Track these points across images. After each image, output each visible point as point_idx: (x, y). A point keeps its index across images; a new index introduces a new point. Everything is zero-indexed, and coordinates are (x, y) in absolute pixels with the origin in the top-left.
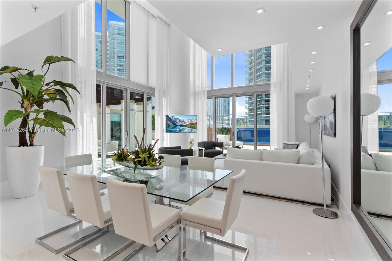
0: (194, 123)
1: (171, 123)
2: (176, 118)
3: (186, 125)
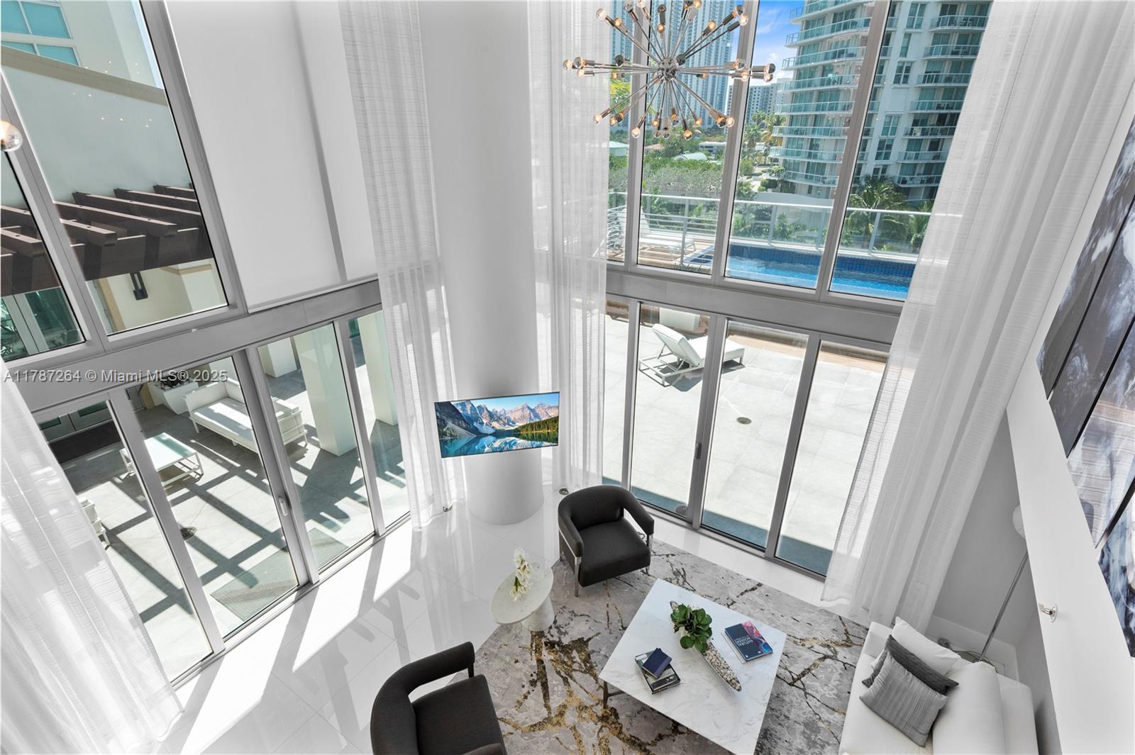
0: (545, 422)
1: (459, 425)
2: (476, 406)
3: (517, 430)
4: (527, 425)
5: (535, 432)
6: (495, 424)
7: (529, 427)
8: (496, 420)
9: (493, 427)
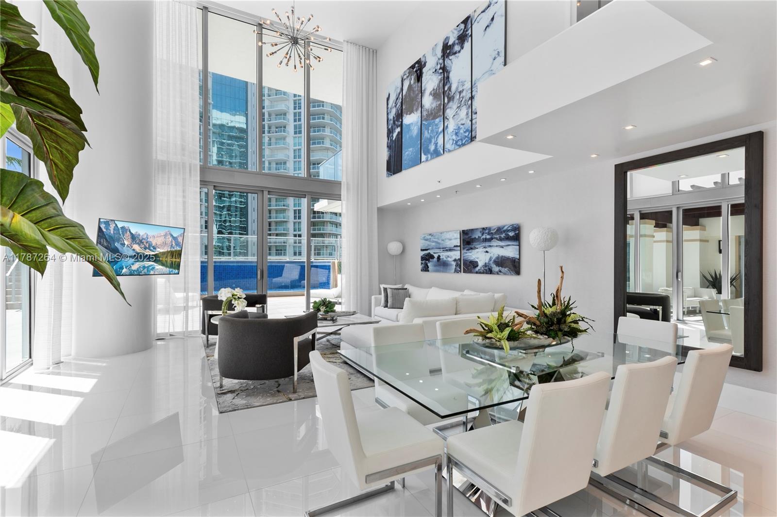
2: (119, 227)
3: (156, 256)
4: (168, 252)
5: (174, 260)
6: (136, 247)
7: (170, 254)
8: (138, 244)
9: (134, 250)
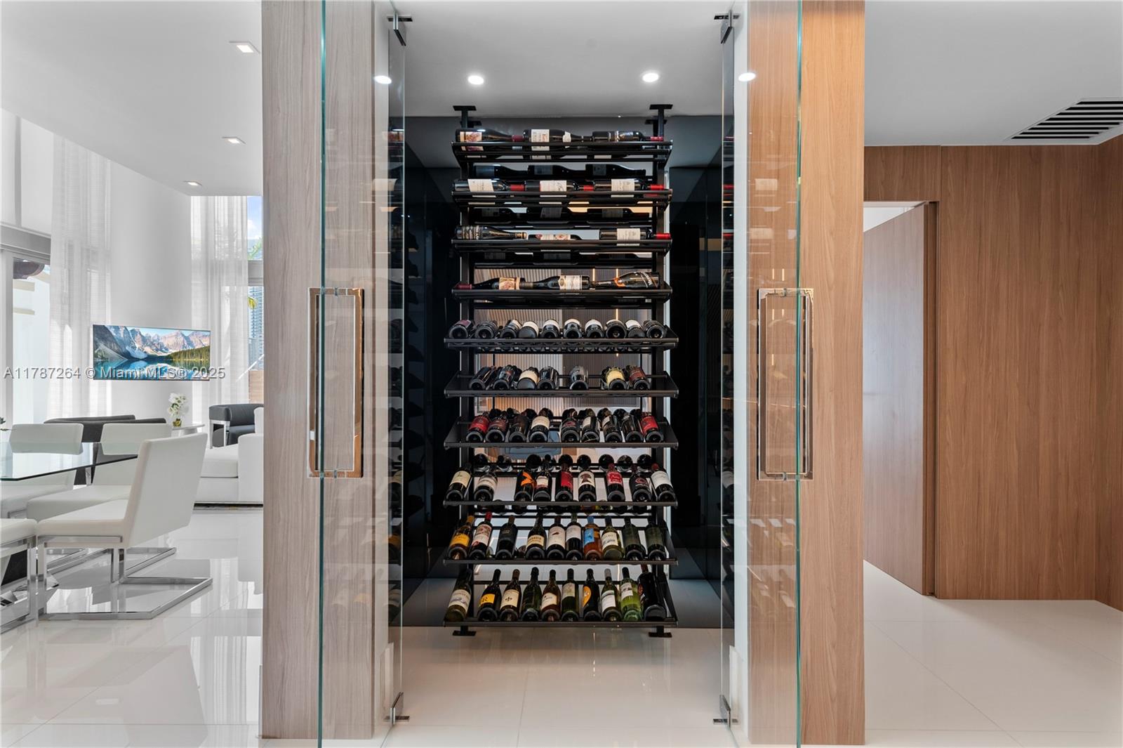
1: (111, 348)
2: (129, 330)
3: (169, 357)
4: (180, 352)
5: (187, 360)
6: (148, 349)
7: (182, 354)
8: (149, 345)
9: (145, 352)
